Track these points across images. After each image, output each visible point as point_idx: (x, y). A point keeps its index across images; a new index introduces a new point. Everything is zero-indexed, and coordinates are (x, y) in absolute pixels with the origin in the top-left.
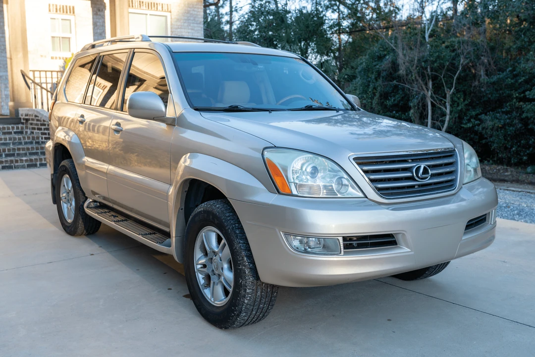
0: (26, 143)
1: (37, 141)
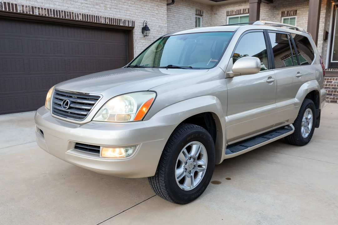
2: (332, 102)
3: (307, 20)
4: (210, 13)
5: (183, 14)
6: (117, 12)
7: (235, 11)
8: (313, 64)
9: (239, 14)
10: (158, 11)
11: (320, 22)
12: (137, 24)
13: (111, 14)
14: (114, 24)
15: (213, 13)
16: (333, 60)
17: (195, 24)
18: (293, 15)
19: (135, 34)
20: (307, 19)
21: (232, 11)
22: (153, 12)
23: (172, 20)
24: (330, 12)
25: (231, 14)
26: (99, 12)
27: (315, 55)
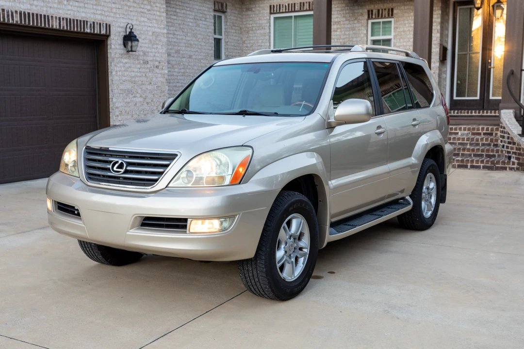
0: (483, 145)
1: (495, 143)
2: (460, 167)
3: (411, 26)
4: (240, 8)
5: (192, 10)
6: (80, 7)
7: (286, 6)
8: (433, 106)
9: (292, 12)
10: (151, 5)
11: (433, 31)
12: (114, 29)
13: (69, 12)
14: (76, 30)
15: (244, 7)
16: (457, 96)
17: (213, 28)
18: (387, 16)
19: (111, 48)
20: (413, 25)
21: (280, 5)
22: (142, 6)
23: (173, 21)
24: (448, 15)
25: (278, 11)
26: (49, 9)
27: (434, 92)
